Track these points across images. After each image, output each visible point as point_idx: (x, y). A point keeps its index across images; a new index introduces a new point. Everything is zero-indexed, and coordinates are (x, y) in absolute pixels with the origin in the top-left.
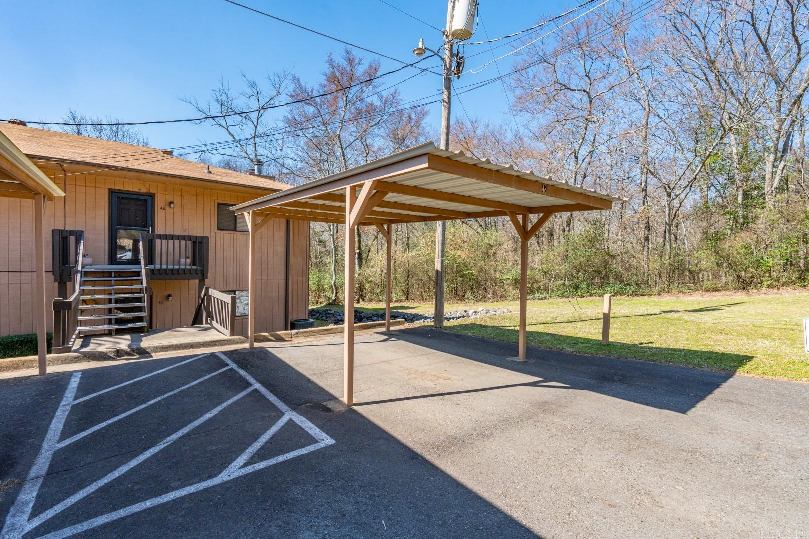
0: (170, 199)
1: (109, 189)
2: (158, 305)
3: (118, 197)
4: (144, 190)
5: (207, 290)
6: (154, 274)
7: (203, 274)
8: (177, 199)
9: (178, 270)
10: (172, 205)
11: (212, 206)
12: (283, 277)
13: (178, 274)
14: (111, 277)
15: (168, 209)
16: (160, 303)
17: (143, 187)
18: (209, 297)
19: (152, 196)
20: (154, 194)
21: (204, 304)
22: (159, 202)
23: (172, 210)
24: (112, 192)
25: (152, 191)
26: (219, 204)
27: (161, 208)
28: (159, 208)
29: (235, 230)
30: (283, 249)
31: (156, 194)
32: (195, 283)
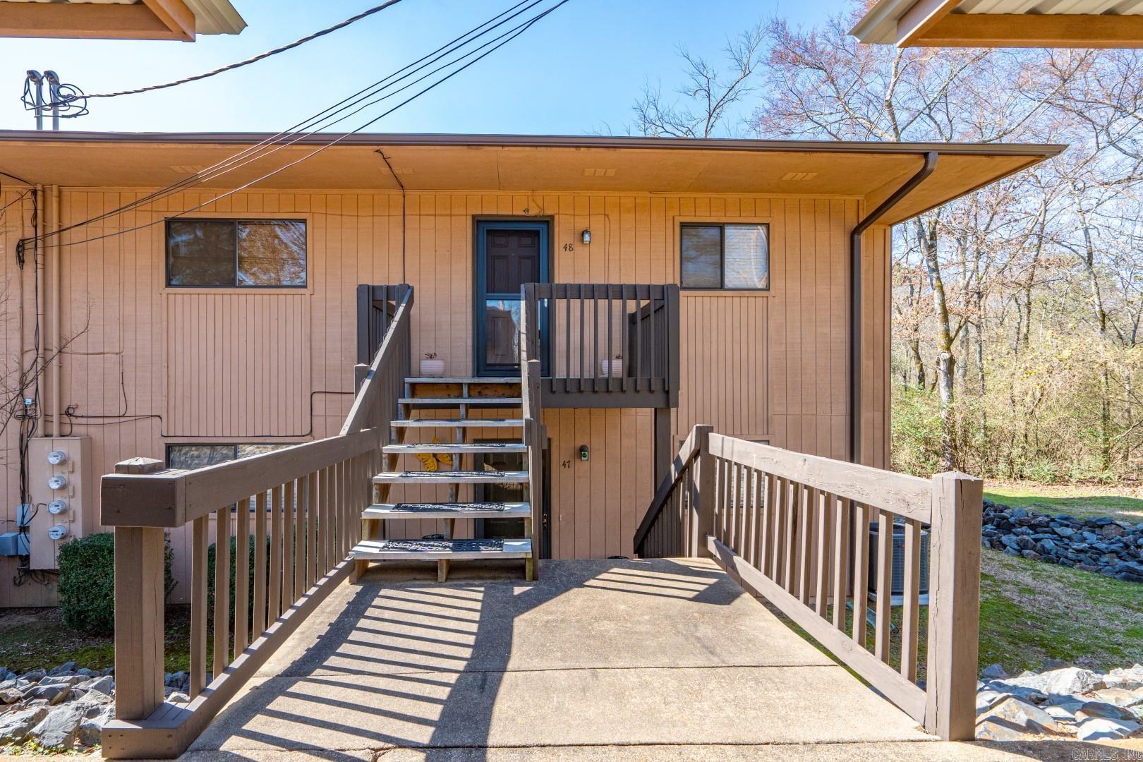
0: (582, 224)
1: (474, 217)
2: (562, 467)
3: (489, 232)
4: (533, 212)
5: (703, 435)
6: (553, 392)
7: (667, 393)
8: (597, 225)
9: (607, 380)
10: (587, 238)
11: (670, 232)
12: (842, 407)
13: (608, 391)
14: (461, 396)
15: (578, 248)
16: (564, 465)
17: (532, 204)
18: (709, 461)
19: (548, 222)
20: (552, 217)
21: (691, 486)
22: (562, 236)
23: (587, 249)
24: (478, 221)
25: (549, 212)
26: (684, 225)
27: (565, 248)
28: (562, 245)
29: (722, 287)
30: (840, 333)
31: (556, 217)
32: (644, 417)
